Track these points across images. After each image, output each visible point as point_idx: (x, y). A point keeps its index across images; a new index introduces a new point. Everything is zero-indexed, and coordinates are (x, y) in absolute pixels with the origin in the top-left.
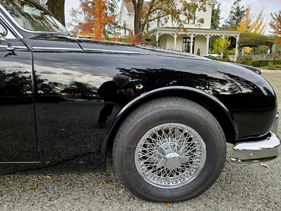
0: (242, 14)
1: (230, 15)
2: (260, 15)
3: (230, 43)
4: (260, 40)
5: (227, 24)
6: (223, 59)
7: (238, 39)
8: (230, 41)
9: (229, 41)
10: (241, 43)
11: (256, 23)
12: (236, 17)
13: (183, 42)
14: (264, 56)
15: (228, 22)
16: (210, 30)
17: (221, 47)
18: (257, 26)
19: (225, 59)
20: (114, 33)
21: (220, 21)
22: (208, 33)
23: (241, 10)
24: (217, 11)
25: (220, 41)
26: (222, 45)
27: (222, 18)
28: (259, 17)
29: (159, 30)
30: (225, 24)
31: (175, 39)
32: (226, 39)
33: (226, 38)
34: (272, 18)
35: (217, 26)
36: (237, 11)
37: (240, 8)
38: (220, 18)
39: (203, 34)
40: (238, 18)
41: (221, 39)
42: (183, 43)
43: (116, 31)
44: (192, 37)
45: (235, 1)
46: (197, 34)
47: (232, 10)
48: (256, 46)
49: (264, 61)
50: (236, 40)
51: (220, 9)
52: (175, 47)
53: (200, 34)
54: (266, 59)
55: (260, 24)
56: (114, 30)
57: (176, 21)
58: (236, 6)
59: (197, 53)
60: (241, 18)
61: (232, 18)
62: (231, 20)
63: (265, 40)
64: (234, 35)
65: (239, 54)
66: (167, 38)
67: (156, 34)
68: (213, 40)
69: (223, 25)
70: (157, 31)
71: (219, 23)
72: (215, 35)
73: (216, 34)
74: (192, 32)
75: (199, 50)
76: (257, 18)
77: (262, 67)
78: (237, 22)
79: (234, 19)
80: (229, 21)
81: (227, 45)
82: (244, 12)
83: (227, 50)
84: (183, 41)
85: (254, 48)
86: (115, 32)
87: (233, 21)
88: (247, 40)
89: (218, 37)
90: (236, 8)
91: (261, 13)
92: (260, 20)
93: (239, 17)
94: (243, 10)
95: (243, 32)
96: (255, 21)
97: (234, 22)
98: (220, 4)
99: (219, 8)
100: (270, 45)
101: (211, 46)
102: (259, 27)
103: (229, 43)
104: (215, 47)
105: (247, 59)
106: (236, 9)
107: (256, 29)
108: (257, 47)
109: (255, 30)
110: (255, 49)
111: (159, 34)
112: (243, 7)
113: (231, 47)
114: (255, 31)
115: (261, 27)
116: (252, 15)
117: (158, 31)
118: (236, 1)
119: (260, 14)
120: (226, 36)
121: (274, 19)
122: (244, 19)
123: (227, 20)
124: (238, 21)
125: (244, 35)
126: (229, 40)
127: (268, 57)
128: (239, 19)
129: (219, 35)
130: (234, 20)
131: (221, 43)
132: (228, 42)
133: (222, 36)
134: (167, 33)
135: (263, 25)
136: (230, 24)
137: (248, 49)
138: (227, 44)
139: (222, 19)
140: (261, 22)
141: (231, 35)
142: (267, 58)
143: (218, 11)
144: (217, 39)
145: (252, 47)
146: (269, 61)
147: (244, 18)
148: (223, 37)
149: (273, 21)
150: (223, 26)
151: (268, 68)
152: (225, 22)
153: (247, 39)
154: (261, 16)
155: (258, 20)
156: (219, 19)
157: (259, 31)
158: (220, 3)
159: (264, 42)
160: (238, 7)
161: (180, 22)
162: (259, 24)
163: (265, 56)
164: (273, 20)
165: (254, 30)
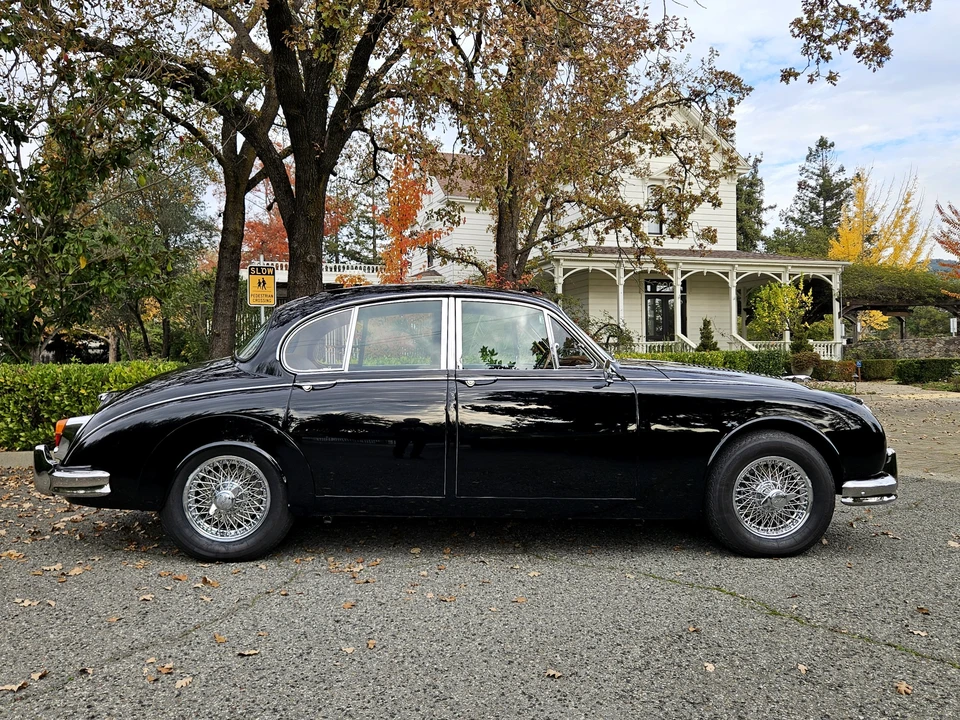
0: (841, 192)
1: (798, 194)
2: (907, 202)
3: (810, 301)
4: (914, 288)
5: (792, 226)
6: (794, 355)
7: (836, 285)
8: (810, 294)
9: (806, 294)
10: (849, 298)
11: (895, 227)
12: (821, 203)
13: (644, 294)
14: (934, 344)
15: (792, 219)
16: (738, 257)
17: (782, 314)
18: (899, 238)
19: (802, 354)
20: (371, 256)
21: (764, 216)
22: (733, 266)
23: (836, 179)
24: (752, 185)
25: (776, 294)
26: (786, 307)
27: (771, 207)
28: (903, 207)
29: (565, 260)
30: (783, 228)
31: (621, 288)
32: (798, 288)
33: (796, 284)
34: (944, 221)
35: (757, 232)
36: (821, 181)
37: (831, 173)
38: (764, 206)
39: (715, 270)
40: (828, 204)
41: (780, 287)
42: (647, 297)
43: (377, 249)
44: (678, 280)
45: (810, 149)
46: (696, 269)
47: (802, 178)
48: (903, 309)
49: (935, 361)
50: (831, 289)
51: (759, 176)
52: (621, 315)
53: (706, 269)
54: (943, 353)
55: (910, 232)
56: (371, 247)
57: (630, 238)
58: (815, 167)
59: (702, 334)
60: (838, 205)
61: (807, 204)
62: (803, 213)
63: (930, 287)
64: (820, 273)
65: (846, 331)
66: (590, 282)
67: (553, 271)
68: (748, 286)
69: (777, 232)
70: (558, 260)
71: (760, 223)
72: (757, 274)
73: (760, 271)
74: (677, 263)
75: (707, 324)
76: (896, 211)
77: (931, 383)
78: (825, 219)
79: (814, 207)
80: (797, 215)
81: (800, 307)
82: (849, 185)
83: (803, 323)
84: (646, 291)
85: (898, 314)
86: (375, 254)
87: (812, 217)
88: (870, 288)
89: (765, 279)
90: (818, 172)
91: (909, 195)
92: (908, 217)
93: (833, 202)
94: (843, 180)
95: (851, 263)
96: (891, 219)
97: (817, 218)
98: (758, 161)
99: (756, 172)
100: (953, 306)
101: (744, 306)
102: (906, 240)
103: (808, 299)
104: (761, 311)
105: (878, 356)
106: (818, 176)
107: (899, 249)
108: (906, 311)
109: (895, 250)
110: (903, 318)
111: (566, 271)
112: (842, 170)
113: (817, 312)
114: (896, 255)
115: (914, 242)
116: (876, 198)
117: (562, 261)
118: (814, 149)
119: (906, 197)
120: (794, 275)
121: (948, 222)
122: (851, 210)
123: (790, 214)
124: (830, 217)
125: (856, 270)
126: (806, 291)
127: (952, 348)
128: (831, 207)
129: (768, 271)
130: (813, 213)
131: (780, 300)
132: (805, 298)
133: (779, 276)
134: (591, 269)
135: (919, 233)
136: (804, 225)
137: (879, 318)
138: (802, 302)
139: (769, 211)
140: (913, 226)
141: (811, 273)
142: (947, 351)
143: (754, 183)
144: (765, 286)
145: (889, 310)
146: (953, 362)
147: (851, 206)
148: (786, 280)
149: (946, 230)
150: (778, 235)
151: (951, 385)
152: (783, 218)
153: (868, 285)
154: (909, 205)
155: (901, 217)
156: (760, 210)
157: (910, 255)
158: (759, 157)
159: (930, 295)
160: (825, 170)
161: (641, 240)
162: (904, 230)
163: (938, 345)
164: (946, 227)
165: (890, 250)
